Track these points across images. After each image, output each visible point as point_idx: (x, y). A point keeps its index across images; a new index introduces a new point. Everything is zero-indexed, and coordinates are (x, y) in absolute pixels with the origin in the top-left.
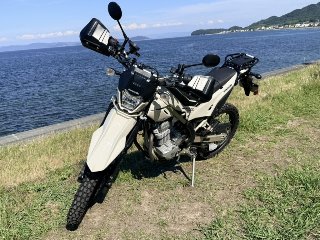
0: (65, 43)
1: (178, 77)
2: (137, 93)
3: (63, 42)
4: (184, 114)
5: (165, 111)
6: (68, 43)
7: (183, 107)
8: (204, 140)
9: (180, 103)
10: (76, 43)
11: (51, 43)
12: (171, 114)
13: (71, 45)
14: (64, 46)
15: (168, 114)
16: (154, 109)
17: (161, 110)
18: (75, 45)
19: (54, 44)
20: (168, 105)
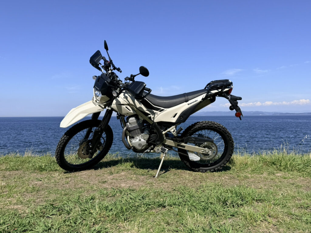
0: (262, 113)
3: (260, 112)
4: (149, 116)
5: (126, 107)
6: (265, 112)
7: (146, 109)
8: (178, 145)
10: (273, 113)
11: (248, 112)
12: (133, 112)
13: (268, 115)
14: (261, 115)
15: (130, 110)
17: (122, 106)
18: (272, 115)
19: (252, 113)
20: (128, 103)
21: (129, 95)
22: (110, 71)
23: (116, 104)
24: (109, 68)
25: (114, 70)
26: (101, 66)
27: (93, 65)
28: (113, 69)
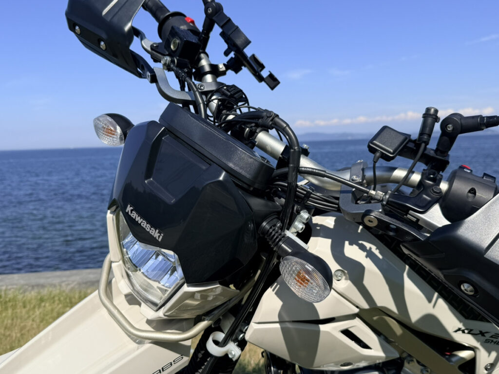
1: (416, 178)
2: (155, 233)
4: (465, 354)
5: (347, 333)
7: (461, 326)
9: (441, 301)
12: (384, 351)
15: (365, 346)
16: (280, 315)
17: (323, 328)
20: (365, 306)
21: (370, 255)
22: (209, 78)
23: (281, 322)
24: (200, 59)
25: (237, 70)
26: (147, 44)
27: (90, 40)
28: (228, 66)
